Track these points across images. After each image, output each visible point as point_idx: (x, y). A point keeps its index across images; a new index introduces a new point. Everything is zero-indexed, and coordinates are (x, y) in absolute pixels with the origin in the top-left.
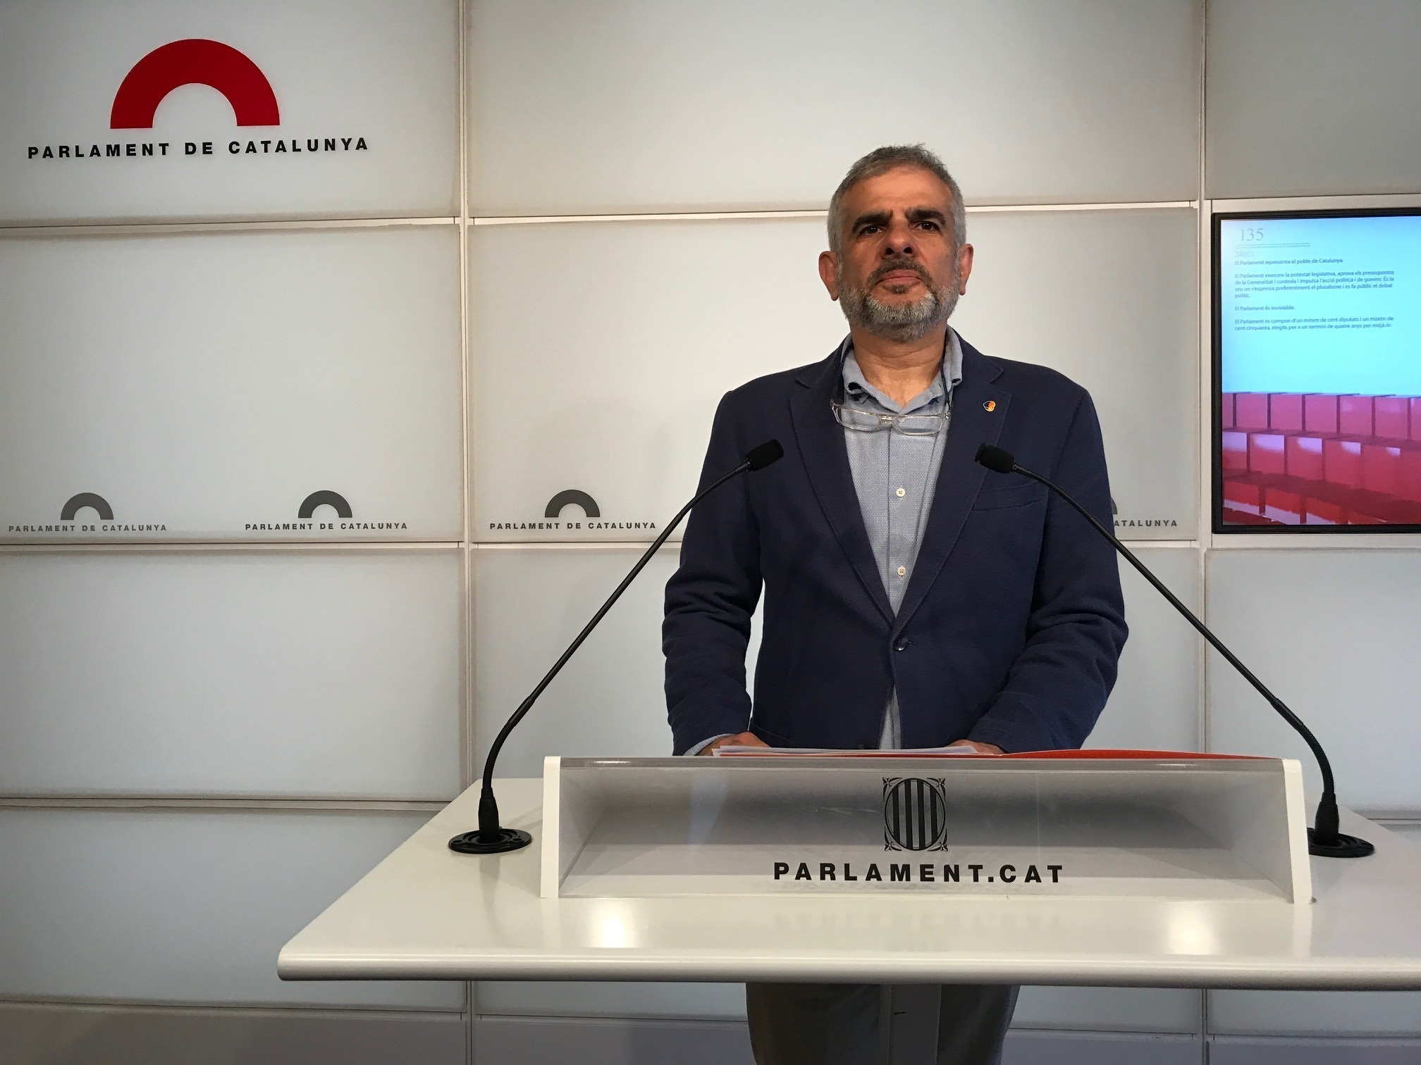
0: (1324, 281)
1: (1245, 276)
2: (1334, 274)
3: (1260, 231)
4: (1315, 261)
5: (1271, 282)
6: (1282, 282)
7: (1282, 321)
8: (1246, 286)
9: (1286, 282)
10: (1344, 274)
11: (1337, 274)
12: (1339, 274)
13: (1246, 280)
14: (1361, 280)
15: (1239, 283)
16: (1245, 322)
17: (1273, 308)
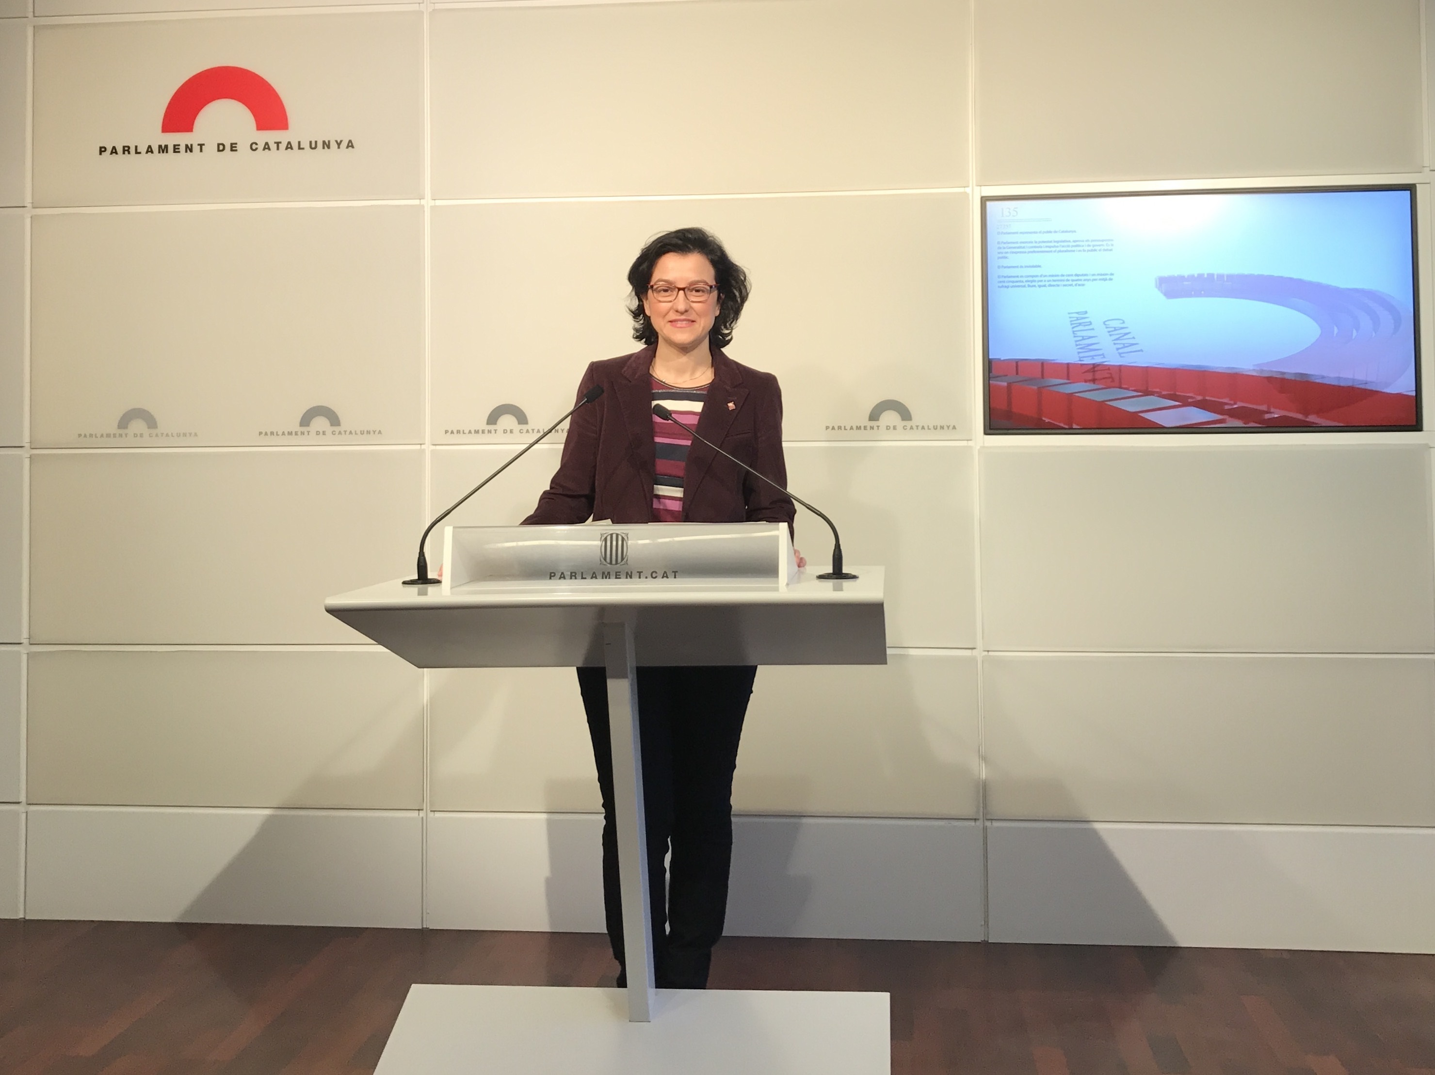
0: (1063, 246)
1: (1005, 243)
2: (1070, 241)
3: (1015, 209)
4: (1055, 232)
5: (1024, 247)
6: (1032, 247)
7: (1033, 276)
8: (1006, 250)
9: (1035, 247)
10: (1077, 241)
11: (1071, 241)
12: (1074, 241)
13: (1005, 246)
14: (1089, 246)
15: (1000, 248)
16: (1005, 277)
17: (1026, 267)
